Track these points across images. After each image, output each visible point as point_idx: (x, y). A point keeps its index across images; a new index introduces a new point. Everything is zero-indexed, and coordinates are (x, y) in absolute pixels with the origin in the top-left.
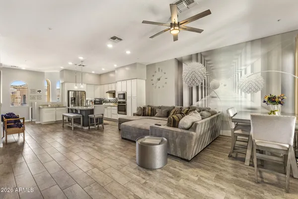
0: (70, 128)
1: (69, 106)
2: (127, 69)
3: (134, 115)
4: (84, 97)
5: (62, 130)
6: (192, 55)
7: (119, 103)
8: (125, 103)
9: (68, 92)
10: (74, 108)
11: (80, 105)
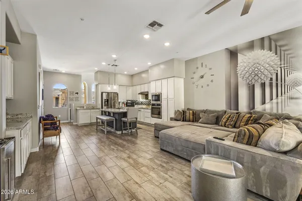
0: (103, 132)
1: (102, 108)
2: (162, 66)
3: (171, 119)
4: (117, 98)
5: (95, 133)
6: (253, 41)
7: (153, 105)
8: (159, 105)
9: (102, 93)
10: (107, 110)
11: (113, 107)
